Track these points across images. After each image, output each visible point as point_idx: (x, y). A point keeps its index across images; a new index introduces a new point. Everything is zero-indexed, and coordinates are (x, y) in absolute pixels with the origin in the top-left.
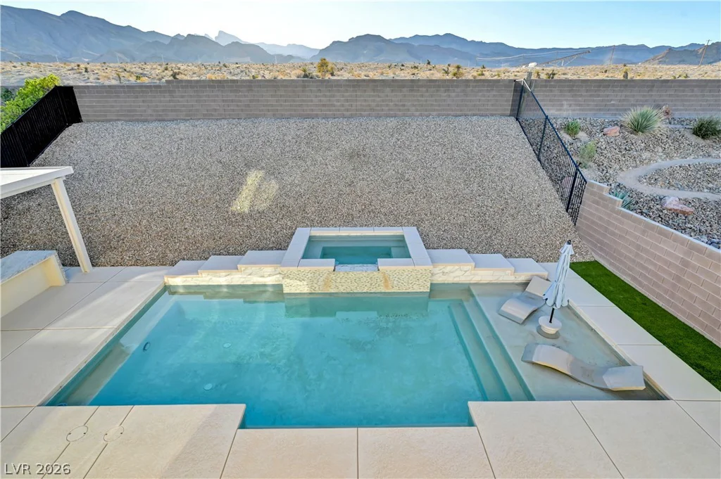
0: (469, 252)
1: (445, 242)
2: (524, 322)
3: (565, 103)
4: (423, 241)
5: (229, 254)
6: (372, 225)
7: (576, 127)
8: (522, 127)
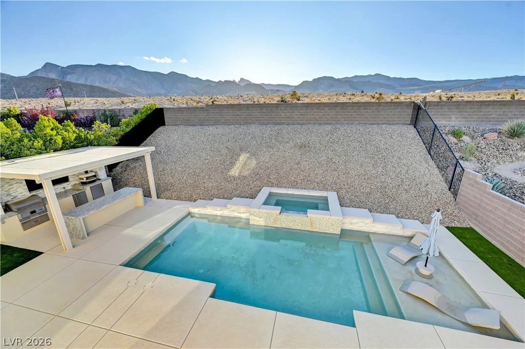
0: (371, 212)
1: (354, 203)
2: (405, 264)
3: (453, 116)
4: (340, 201)
5: (224, 198)
6: (308, 188)
7: (460, 133)
8: (418, 132)
